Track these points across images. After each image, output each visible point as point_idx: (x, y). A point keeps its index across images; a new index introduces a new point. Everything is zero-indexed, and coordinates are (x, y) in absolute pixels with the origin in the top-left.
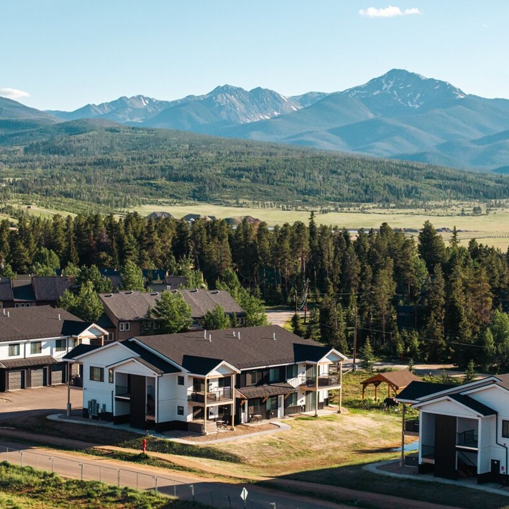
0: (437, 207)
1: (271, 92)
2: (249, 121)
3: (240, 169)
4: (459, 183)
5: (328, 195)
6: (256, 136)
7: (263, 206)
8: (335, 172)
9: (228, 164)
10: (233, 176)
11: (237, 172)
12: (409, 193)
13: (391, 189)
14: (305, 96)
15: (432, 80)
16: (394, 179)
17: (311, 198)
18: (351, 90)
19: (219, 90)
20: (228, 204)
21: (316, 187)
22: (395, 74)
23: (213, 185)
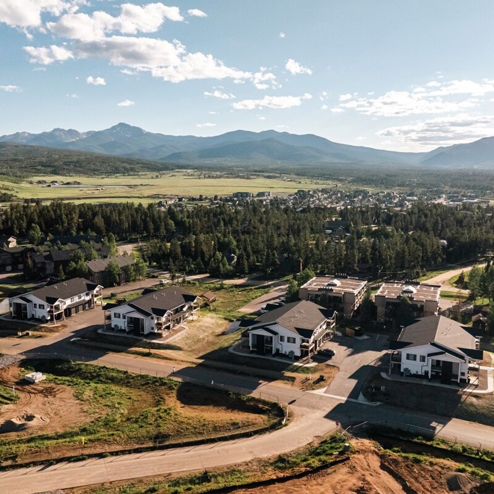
0: (143, 175)
1: (75, 131)
2: (68, 141)
3: (69, 162)
4: (149, 166)
5: (103, 171)
6: (71, 148)
7: (80, 176)
8: (104, 163)
9: (64, 160)
10: (67, 165)
11: (68, 163)
12: (132, 169)
13: (124, 168)
14: (88, 132)
15: (134, 127)
16: (125, 165)
17: (96, 173)
18: (105, 130)
19: (55, 130)
20: (66, 176)
21: (98, 168)
22: (120, 124)
23: (60, 168)
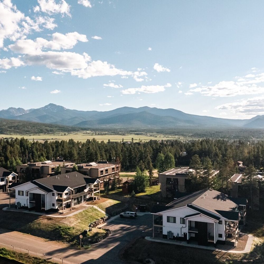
0: (57, 134)
1: (22, 109)
2: (17, 115)
3: (11, 126)
4: (62, 129)
5: (32, 132)
6: (19, 119)
7: (16, 135)
8: (34, 127)
9: (9, 125)
10: (10, 128)
11: (11, 127)
12: (51, 131)
13: (47, 130)
14: (30, 109)
15: (59, 106)
16: (47, 128)
17: (28, 133)
18: (41, 108)
19: (10, 108)
20: (8, 134)
21: (29, 130)
22: (51, 105)
23: (5, 130)
